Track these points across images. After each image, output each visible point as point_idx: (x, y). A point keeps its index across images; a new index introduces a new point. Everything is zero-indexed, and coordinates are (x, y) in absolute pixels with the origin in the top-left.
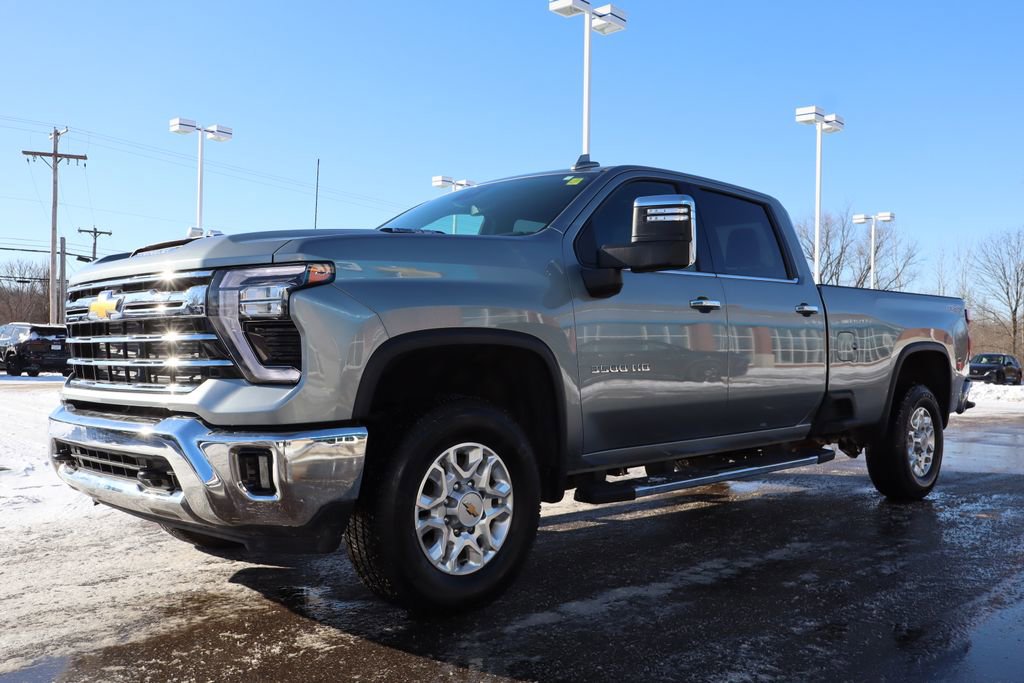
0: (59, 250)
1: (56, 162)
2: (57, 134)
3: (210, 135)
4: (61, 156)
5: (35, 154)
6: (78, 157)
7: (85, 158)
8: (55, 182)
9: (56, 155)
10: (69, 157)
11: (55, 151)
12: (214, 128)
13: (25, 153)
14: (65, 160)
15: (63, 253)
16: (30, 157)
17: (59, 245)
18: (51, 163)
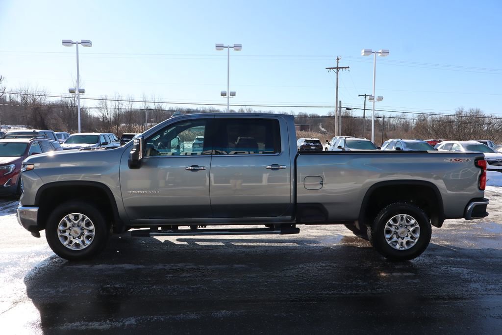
0: (339, 106)
1: (338, 71)
2: (338, 59)
3: (379, 54)
4: (339, 68)
5: (330, 68)
6: (346, 68)
7: (348, 67)
8: (337, 79)
9: (338, 68)
10: (342, 68)
11: (337, 66)
12: (381, 51)
13: (327, 68)
14: (341, 69)
15: (340, 107)
16: (329, 70)
17: (339, 104)
18: (336, 71)
